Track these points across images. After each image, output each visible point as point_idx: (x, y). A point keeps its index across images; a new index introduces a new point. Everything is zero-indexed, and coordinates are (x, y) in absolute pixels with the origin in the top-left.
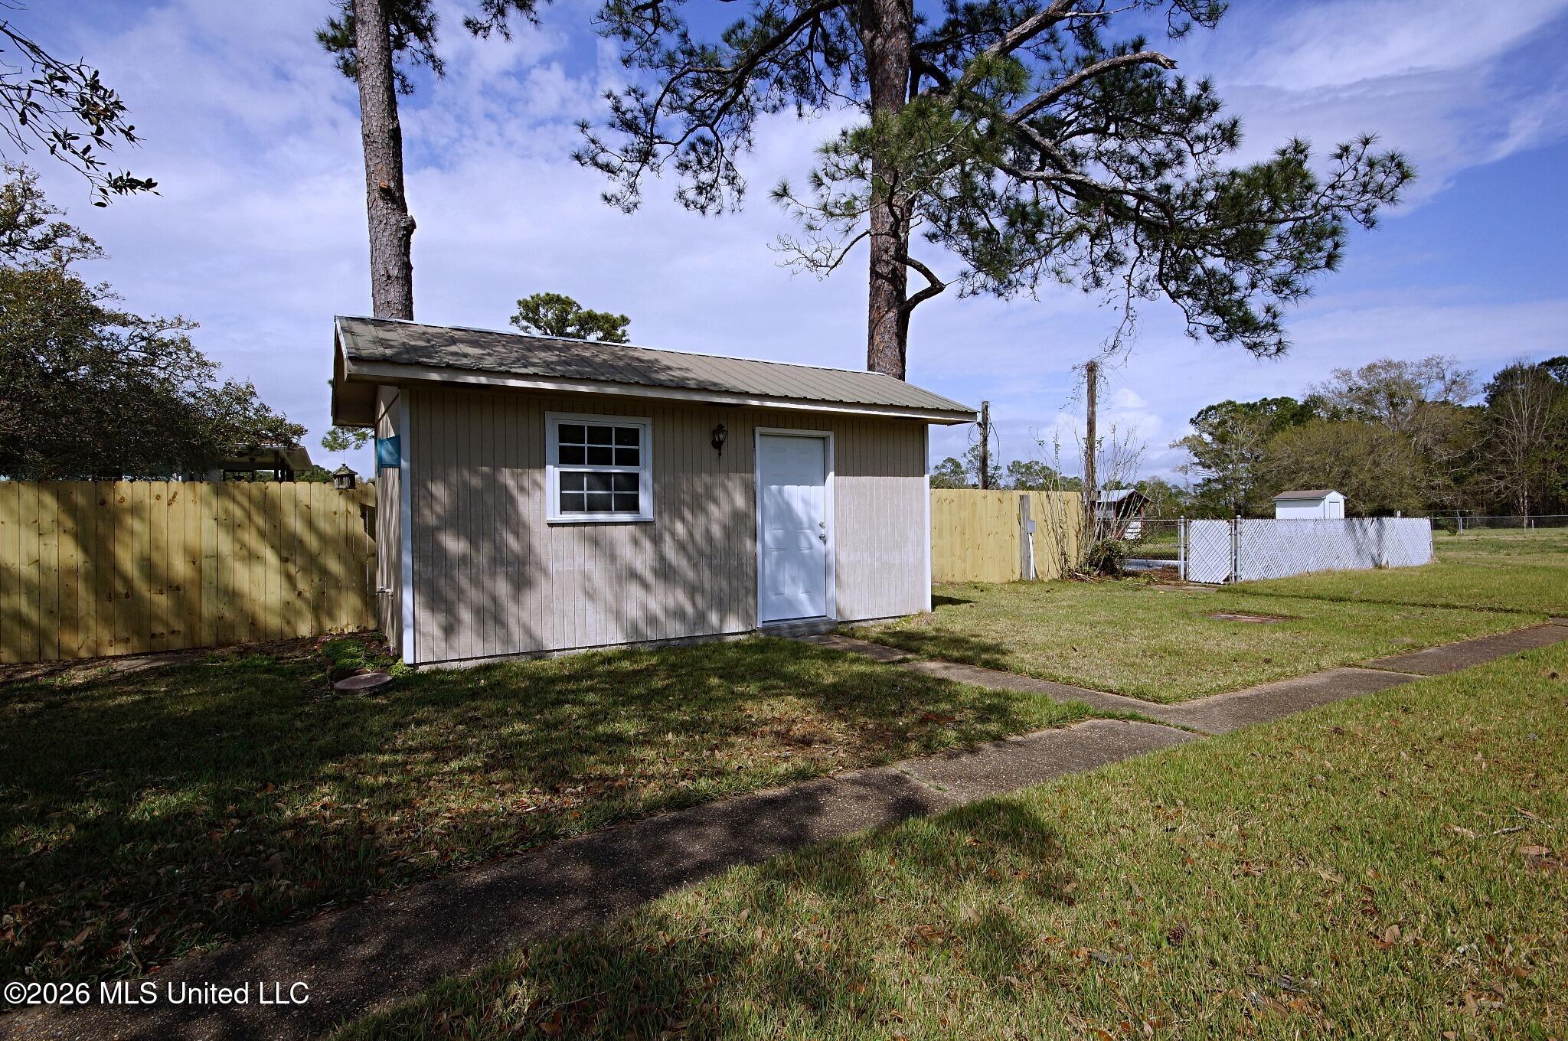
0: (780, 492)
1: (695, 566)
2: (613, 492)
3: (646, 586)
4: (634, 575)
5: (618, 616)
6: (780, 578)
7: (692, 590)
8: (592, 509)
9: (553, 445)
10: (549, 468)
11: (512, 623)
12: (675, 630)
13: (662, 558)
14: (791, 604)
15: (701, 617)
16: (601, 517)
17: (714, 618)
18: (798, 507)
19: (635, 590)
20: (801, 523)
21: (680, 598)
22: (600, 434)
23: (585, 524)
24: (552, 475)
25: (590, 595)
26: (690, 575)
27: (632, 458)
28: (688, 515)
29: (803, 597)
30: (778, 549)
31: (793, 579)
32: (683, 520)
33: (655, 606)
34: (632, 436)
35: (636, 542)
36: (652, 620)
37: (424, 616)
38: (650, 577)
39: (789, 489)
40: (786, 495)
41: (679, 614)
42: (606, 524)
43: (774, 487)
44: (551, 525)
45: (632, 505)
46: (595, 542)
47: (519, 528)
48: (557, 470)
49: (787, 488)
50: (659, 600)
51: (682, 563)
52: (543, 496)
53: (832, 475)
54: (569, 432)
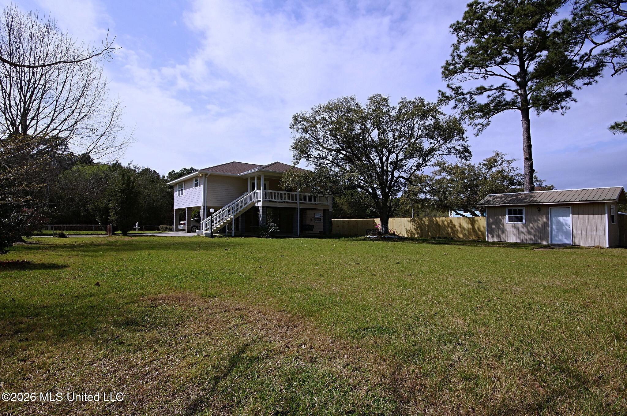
1: (535, 231)
2: (518, 219)
3: (524, 234)
4: (522, 232)
5: (519, 238)
7: (534, 236)
8: (514, 222)
9: (507, 212)
10: (506, 216)
11: (501, 237)
12: (531, 242)
13: (528, 230)
14: (561, 240)
15: (537, 240)
17: (539, 241)
19: (522, 235)
20: (563, 225)
21: (531, 236)
22: (515, 210)
23: (513, 224)
25: (514, 235)
26: (534, 233)
27: (521, 214)
28: (533, 223)
29: (564, 239)
30: (557, 230)
31: (561, 236)
33: (527, 238)
34: (521, 210)
35: (522, 227)
36: (526, 240)
37: (489, 236)
38: (525, 233)
41: (532, 239)
42: (517, 224)
43: (555, 218)
44: (507, 224)
45: (522, 221)
46: (515, 226)
47: (502, 224)
48: (508, 216)
49: (559, 218)
51: (532, 231)
52: (506, 220)
53: (571, 215)
54: (509, 210)
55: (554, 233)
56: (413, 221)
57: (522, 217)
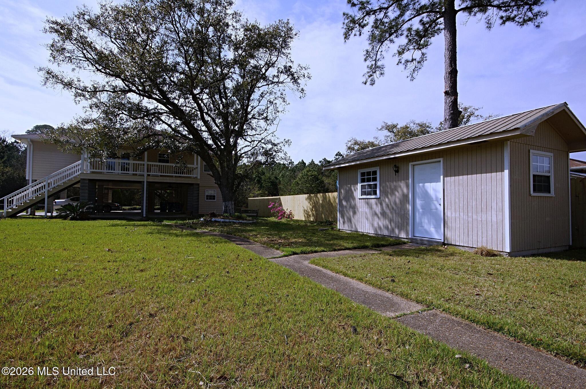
0: (424, 186)
1: (391, 213)
2: (372, 190)
3: (378, 217)
4: (376, 214)
5: (373, 225)
6: (423, 220)
7: (391, 221)
8: (368, 195)
9: (359, 178)
10: (359, 184)
11: (353, 223)
12: (386, 233)
13: (382, 209)
14: (427, 232)
15: (393, 231)
16: (369, 197)
17: (397, 231)
18: (431, 192)
19: (376, 219)
20: (432, 199)
21: (387, 222)
22: (369, 174)
23: (365, 199)
24: (359, 186)
25: (367, 219)
26: (390, 215)
27: (375, 179)
28: (389, 196)
29: (433, 230)
30: (422, 209)
31: (429, 222)
32: (388, 198)
33: (381, 224)
34: (375, 173)
35: (376, 204)
36: (380, 228)
37: (341, 219)
38: (380, 215)
39: (427, 185)
40: (426, 187)
41: (387, 228)
42: (370, 199)
43: (421, 184)
44: (359, 199)
45: (375, 193)
46: (368, 203)
47: (354, 199)
48: (360, 184)
49: (426, 184)
50: (382, 222)
51: (388, 211)
52: (358, 191)
53: (442, 177)
54: (363, 174)
55: (417, 215)
56: (309, 198)
57: (376, 185)
